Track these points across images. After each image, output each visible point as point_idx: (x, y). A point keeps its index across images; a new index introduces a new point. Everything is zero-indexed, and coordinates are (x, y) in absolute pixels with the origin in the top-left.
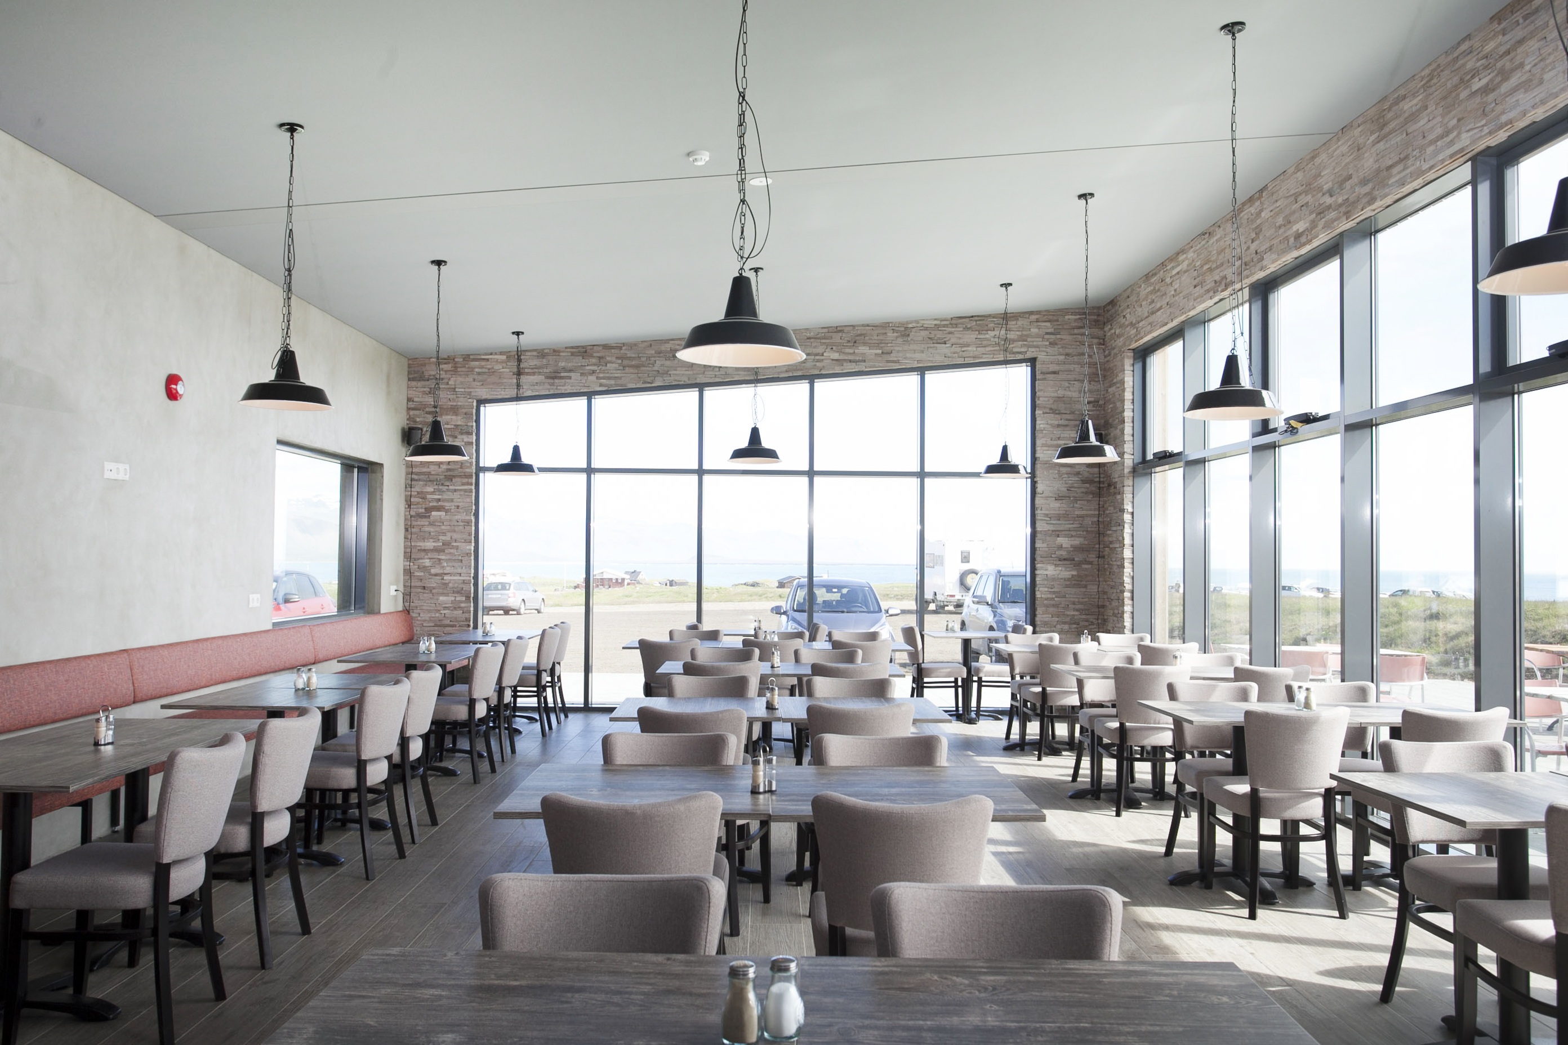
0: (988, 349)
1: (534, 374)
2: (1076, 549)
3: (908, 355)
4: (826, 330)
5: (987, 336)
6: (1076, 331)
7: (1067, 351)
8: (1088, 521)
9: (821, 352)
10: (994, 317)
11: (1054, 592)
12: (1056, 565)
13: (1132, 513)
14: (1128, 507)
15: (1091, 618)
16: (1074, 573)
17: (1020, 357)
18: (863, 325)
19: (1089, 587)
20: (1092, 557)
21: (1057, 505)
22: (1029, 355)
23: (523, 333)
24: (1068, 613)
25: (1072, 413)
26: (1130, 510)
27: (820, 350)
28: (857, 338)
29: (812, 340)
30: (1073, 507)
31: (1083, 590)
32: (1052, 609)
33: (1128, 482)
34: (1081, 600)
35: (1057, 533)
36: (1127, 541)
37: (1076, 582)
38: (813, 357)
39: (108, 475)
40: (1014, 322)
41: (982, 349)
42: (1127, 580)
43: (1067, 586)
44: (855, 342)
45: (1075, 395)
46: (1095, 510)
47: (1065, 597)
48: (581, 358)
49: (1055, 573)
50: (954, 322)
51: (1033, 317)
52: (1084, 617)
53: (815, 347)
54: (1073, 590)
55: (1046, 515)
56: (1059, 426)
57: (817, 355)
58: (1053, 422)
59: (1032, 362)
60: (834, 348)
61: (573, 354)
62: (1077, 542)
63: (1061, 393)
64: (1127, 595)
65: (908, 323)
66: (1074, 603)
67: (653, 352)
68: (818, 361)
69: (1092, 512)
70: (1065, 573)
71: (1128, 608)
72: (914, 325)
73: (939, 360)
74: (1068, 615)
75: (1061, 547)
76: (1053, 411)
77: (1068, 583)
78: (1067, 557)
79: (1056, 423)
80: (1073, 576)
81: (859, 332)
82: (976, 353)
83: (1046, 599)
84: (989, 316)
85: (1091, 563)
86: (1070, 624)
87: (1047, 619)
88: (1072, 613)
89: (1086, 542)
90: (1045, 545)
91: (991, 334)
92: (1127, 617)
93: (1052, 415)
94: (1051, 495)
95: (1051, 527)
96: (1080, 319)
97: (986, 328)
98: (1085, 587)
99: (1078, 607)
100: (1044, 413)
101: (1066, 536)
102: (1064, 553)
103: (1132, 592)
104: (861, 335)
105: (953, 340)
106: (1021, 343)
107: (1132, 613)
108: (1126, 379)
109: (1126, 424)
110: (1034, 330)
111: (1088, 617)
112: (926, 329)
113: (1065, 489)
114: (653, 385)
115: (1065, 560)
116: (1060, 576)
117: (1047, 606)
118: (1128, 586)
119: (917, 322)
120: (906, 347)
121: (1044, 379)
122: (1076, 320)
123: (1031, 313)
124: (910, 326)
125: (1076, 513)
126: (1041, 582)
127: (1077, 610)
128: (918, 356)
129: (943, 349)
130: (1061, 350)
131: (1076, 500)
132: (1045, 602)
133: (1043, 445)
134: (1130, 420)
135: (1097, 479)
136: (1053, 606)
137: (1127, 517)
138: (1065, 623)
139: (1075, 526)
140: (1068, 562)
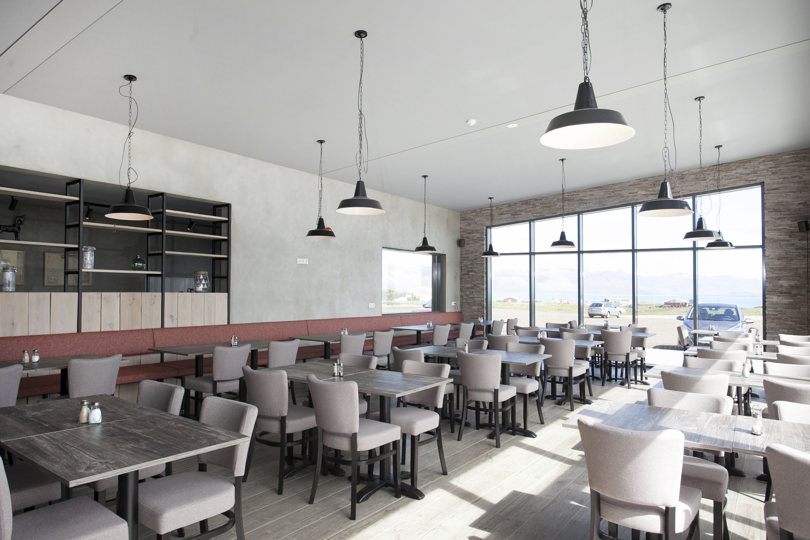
0: (732, 180)
1: (507, 214)
2: (792, 287)
3: (684, 188)
4: (639, 181)
5: (731, 173)
6: (790, 164)
7: (784, 176)
8: (800, 271)
9: (636, 191)
10: (735, 163)
11: (777, 311)
12: (778, 296)
15: (804, 326)
16: (791, 300)
17: (753, 182)
18: (658, 176)
19: (802, 308)
20: (802, 292)
21: (779, 262)
22: (759, 181)
23: (493, 198)
24: (787, 323)
25: (789, 210)
27: (635, 191)
28: (655, 182)
29: (631, 186)
30: (790, 263)
31: (798, 310)
32: (776, 321)
34: (796, 316)
35: (779, 278)
37: (791, 306)
38: (632, 194)
39: (298, 263)
40: (748, 164)
41: (728, 180)
43: (786, 308)
44: (654, 185)
45: (790, 200)
47: (785, 314)
48: (525, 205)
49: (778, 300)
50: (711, 168)
51: (761, 160)
52: (798, 325)
53: (633, 190)
54: (790, 310)
55: (772, 268)
56: (779, 218)
57: (634, 193)
58: (775, 216)
59: (762, 184)
60: (643, 189)
61: (522, 204)
62: (793, 283)
63: (780, 200)
65: (683, 172)
66: (791, 318)
67: (556, 200)
68: (635, 196)
69: (804, 266)
70: (784, 300)
72: (687, 172)
73: (703, 189)
74: (787, 324)
75: (782, 286)
76: (776, 211)
77: (787, 306)
78: (785, 291)
79: (778, 217)
80: (790, 302)
81: (656, 180)
82: (725, 183)
83: (772, 315)
84: (733, 162)
85: (803, 295)
87: (773, 326)
88: (790, 323)
89: (799, 283)
90: (771, 285)
91: (734, 172)
93: (775, 213)
94: (774, 257)
95: (775, 275)
96: (793, 157)
97: (731, 169)
98: (799, 308)
99: (794, 320)
100: (769, 212)
101: (785, 280)
102: (784, 289)
104: (657, 181)
105: (710, 178)
106: (753, 175)
110: (762, 167)
111: (802, 326)
112: (694, 174)
113: (784, 254)
114: (556, 214)
115: (784, 293)
116: (781, 302)
117: (773, 319)
119: (689, 171)
120: (683, 185)
121: (769, 193)
122: (790, 158)
123: (759, 158)
124: (685, 173)
125: (792, 267)
126: (768, 306)
127: (793, 322)
128: (690, 188)
129: (704, 183)
130: (780, 176)
131: (792, 259)
132: (772, 316)
133: (769, 230)
135: (807, 247)
136: (777, 319)
138: (785, 329)
139: (791, 274)
140: (787, 295)
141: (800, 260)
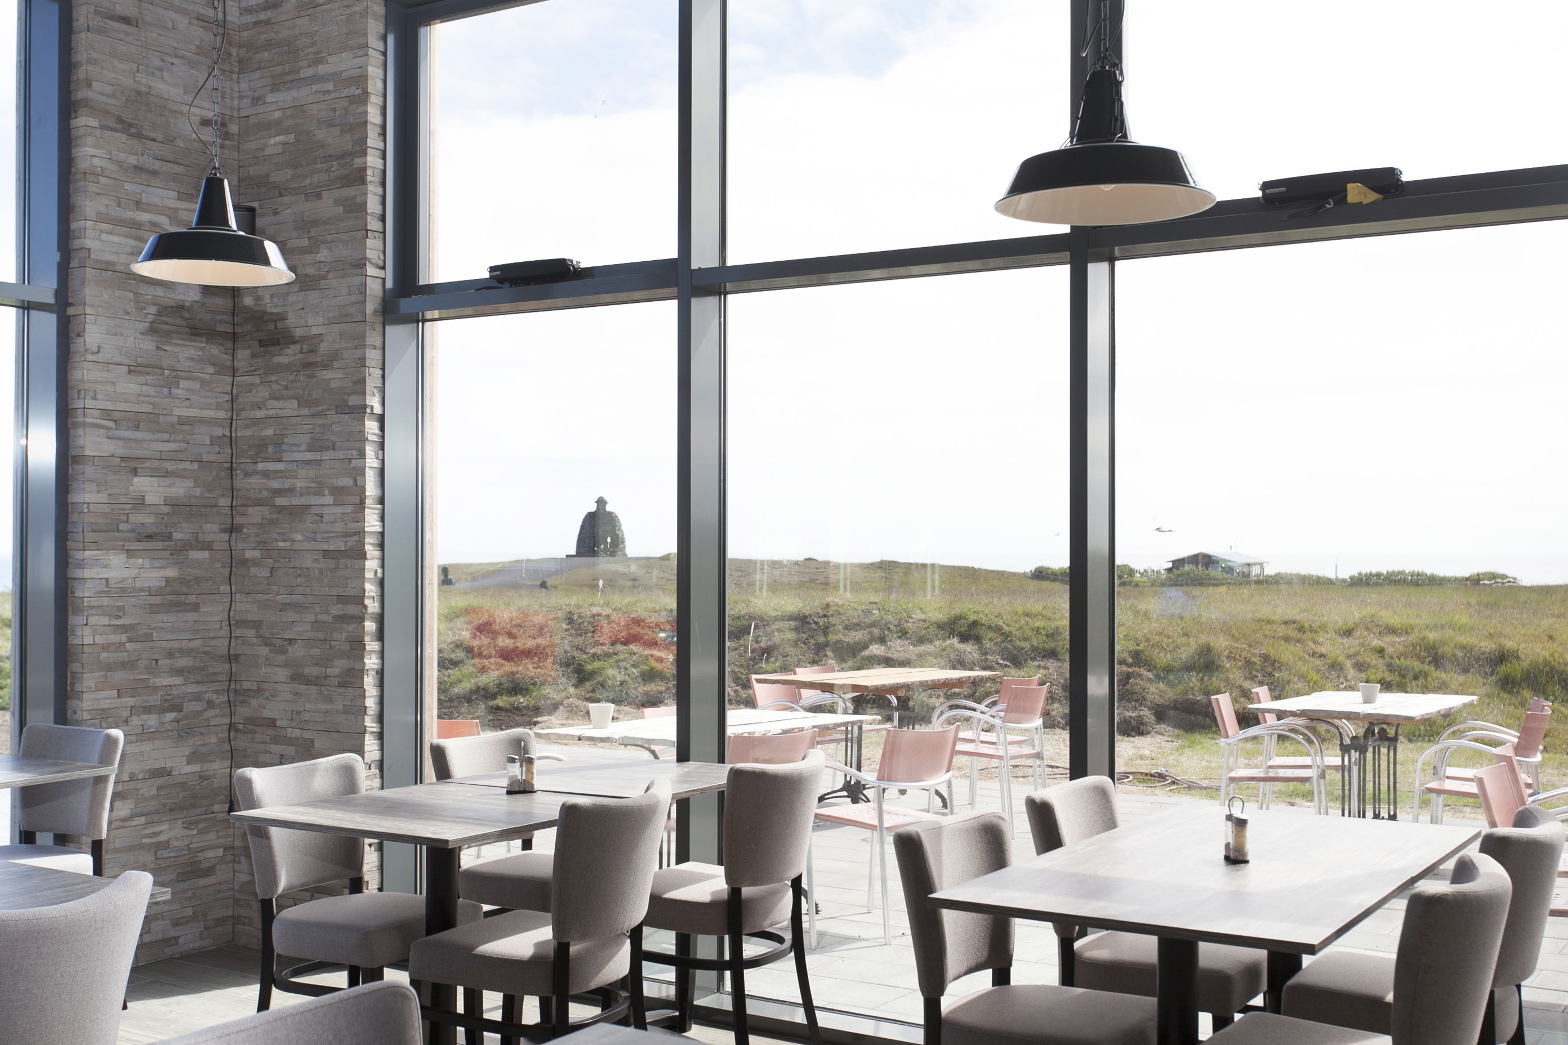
2: (177, 507)
8: (203, 435)
11: (124, 628)
12: (130, 553)
13: (381, 419)
14: (374, 402)
16: (172, 573)
19: (207, 608)
20: (212, 531)
21: (130, 387)
25: (170, 141)
26: (378, 410)
30: (170, 395)
31: (192, 616)
32: (119, 676)
33: (373, 338)
34: (185, 644)
35: (132, 465)
36: (371, 489)
42: (371, 589)
43: (155, 609)
46: (218, 406)
47: (148, 638)
49: (126, 573)
52: (192, 688)
54: (168, 619)
55: (107, 414)
56: (138, 169)
58: (122, 156)
62: (180, 489)
64: (370, 626)
66: (170, 654)
70: (149, 572)
71: (371, 662)
74: (156, 689)
75: (140, 503)
76: (124, 126)
77: (157, 600)
78: (154, 530)
79: (132, 160)
80: (168, 580)
83: (106, 647)
85: (207, 546)
86: (163, 710)
87: (105, 704)
89: (198, 492)
90: (103, 498)
92: (369, 683)
93: (124, 137)
98: (198, 608)
99: (183, 662)
100: (103, 127)
101: (153, 472)
102: (146, 519)
103: (380, 619)
107: (381, 673)
108: (370, 69)
109: (370, 187)
115: (149, 537)
116: (139, 584)
117: (109, 667)
118: (372, 606)
121: (102, 31)
125: (177, 412)
126: (94, 602)
127: (179, 672)
132: (104, 655)
133: (102, 218)
134: (377, 179)
136: (123, 665)
137: (371, 426)
138: (148, 710)
139: (173, 446)
140: (159, 545)
141: (203, 382)
